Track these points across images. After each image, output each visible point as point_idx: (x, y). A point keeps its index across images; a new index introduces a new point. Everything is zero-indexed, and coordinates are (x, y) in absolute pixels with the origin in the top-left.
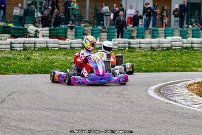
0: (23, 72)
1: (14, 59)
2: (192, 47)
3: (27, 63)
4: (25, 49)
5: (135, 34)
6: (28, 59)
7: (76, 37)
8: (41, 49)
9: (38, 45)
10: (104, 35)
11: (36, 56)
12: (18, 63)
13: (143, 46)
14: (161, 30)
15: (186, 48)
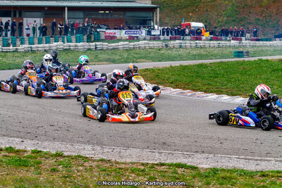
2: (70, 49)
13: (39, 49)
15: (66, 49)
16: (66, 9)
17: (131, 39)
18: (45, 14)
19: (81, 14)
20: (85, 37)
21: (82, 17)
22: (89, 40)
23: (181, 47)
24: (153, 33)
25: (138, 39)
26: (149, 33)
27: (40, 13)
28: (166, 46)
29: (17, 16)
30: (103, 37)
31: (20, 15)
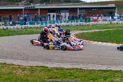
0: (26, 34)
1: (23, 31)
3: (26, 32)
4: (25, 28)
5: (52, 23)
6: (26, 30)
7: (37, 24)
8: (29, 28)
9: (28, 27)
10: (44, 23)
11: (28, 30)
12: (24, 32)
14: (59, 21)
15: (67, 25)
16: (78, 9)
17: (104, 20)
18: (70, 11)
19: (84, 11)
20: (84, 20)
21: (85, 12)
22: (86, 21)
23: (117, 23)
24: (115, 18)
25: (106, 20)
26: (112, 18)
27: (68, 11)
28: (111, 23)
29: (58, 12)
30: (92, 20)
31: (59, 12)
